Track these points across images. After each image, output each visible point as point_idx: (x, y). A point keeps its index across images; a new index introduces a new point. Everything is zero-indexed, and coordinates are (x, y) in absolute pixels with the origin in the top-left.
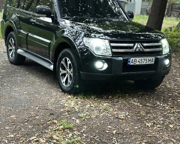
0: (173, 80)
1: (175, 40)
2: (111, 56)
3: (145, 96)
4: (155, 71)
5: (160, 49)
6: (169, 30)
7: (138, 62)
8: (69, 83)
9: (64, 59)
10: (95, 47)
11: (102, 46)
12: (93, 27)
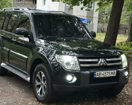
0: (129, 87)
1: (126, 52)
2: (79, 71)
3: (109, 103)
4: (117, 82)
5: (120, 63)
6: (120, 44)
7: (103, 75)
8: (43, 94)
9: (39, 73)
10: (65, 62)
11: (71, 62)
12: (63, 45)
